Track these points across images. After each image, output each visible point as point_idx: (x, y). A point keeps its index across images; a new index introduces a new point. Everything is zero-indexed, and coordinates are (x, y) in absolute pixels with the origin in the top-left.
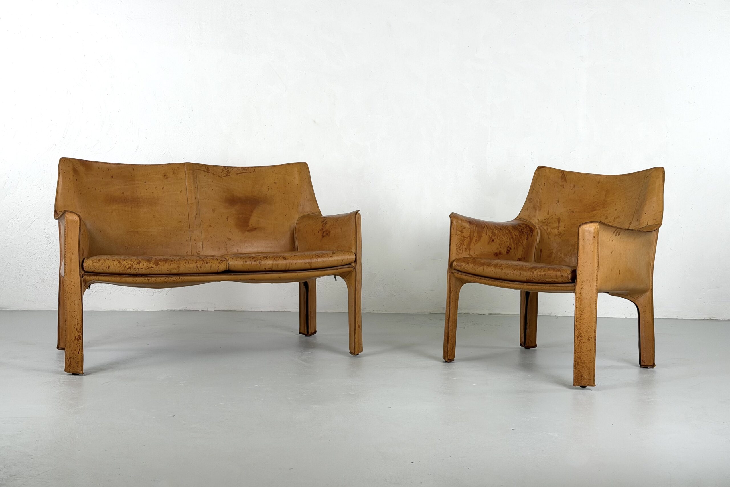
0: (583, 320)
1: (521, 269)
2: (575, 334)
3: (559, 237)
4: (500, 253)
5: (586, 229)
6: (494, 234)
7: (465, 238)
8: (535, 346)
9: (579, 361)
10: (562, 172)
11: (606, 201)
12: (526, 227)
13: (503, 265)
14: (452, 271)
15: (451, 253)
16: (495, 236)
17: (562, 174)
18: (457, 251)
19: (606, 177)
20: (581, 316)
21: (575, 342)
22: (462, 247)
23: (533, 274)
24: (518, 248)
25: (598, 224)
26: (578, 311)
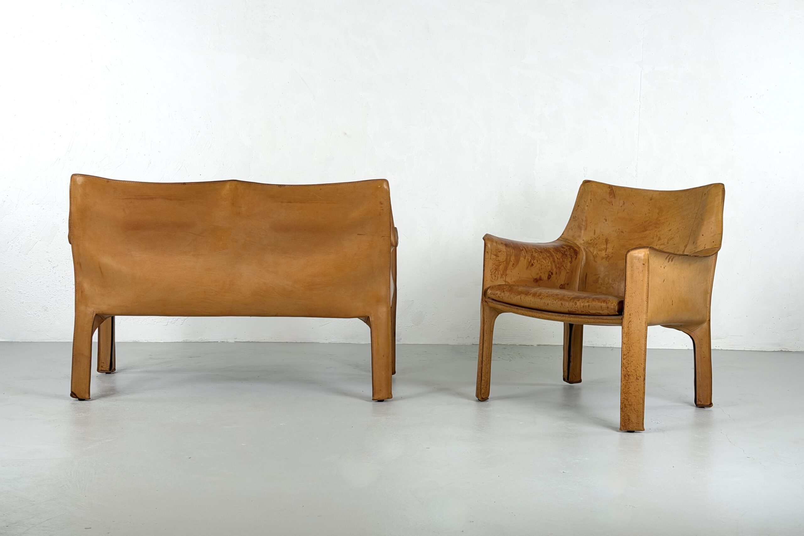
0: (631, 357)
1: (562, 299)
2: (622, 373)
3: (606, 260)
4: (540, 279)
5: (635, 255)
6: (533, 258)
7: (500, 262)
8: (579, 381)
9: (626, 403)
10: (611, 187)
11: (660, 220)
12: (569, 249)
13: (543, 294)
14: (486, 300)
15: (485, 280)
16: (535, 260)
17: (611, 190)
18: (492, 277)
19: (659, 193)
20: (628, 353)
21: (622, 381)
22: (497, 272)
23: (575, 305)
24: (560, 273)
25: (648, 249)
26: (626, 347)
